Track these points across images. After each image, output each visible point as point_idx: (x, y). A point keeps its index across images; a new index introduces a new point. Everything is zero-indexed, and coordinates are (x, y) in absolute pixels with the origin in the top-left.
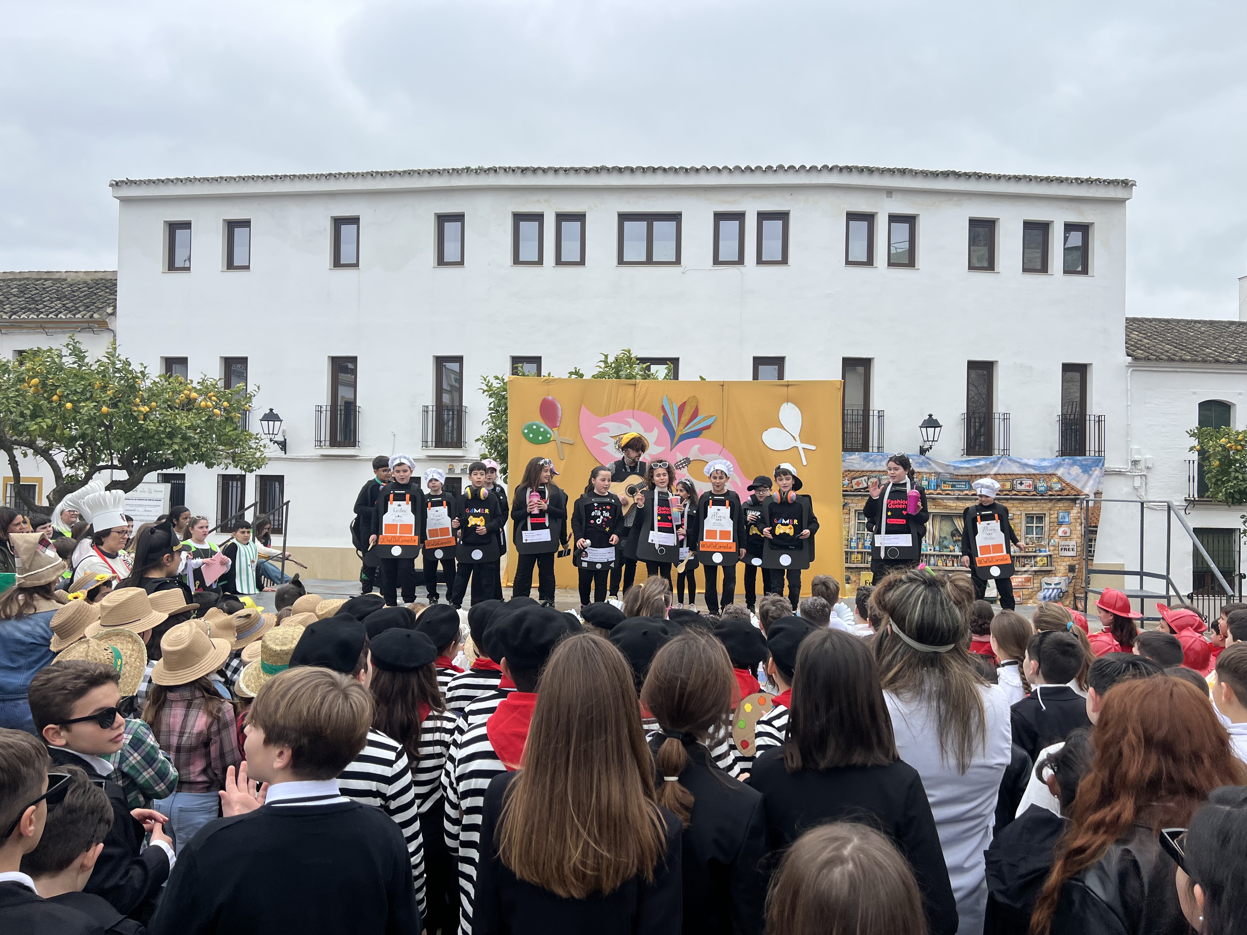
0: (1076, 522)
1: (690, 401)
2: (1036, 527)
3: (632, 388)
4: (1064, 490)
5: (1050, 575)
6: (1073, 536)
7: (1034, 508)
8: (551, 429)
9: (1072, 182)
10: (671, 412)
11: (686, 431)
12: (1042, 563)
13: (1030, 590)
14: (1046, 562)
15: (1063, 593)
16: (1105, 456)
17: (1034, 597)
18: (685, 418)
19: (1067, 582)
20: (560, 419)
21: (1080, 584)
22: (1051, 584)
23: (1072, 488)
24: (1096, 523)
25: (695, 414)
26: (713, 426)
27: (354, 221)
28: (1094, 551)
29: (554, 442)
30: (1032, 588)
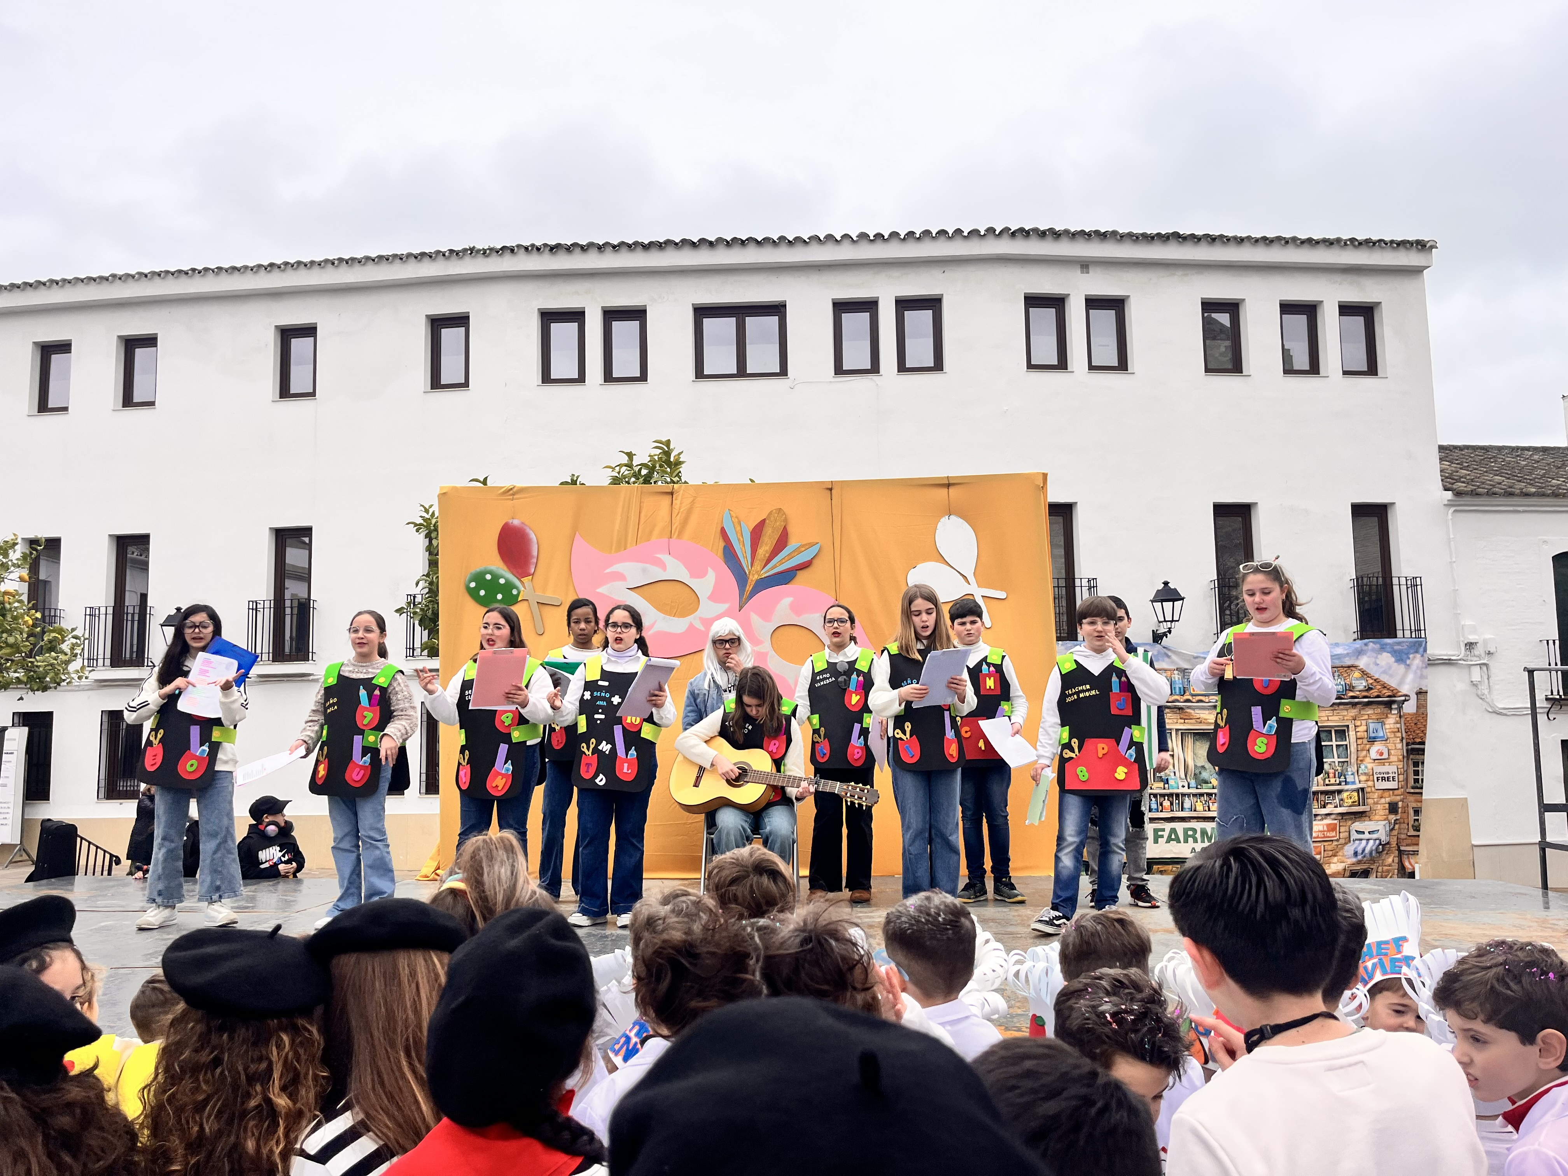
0: (1395, 737)
1: (772, 519)
2: (1337, 746)
3: (666, 500)
4: (1372, 689)
5: (1363, 819)
6: (1393, 758)
7: (1330, 718)
8: (519, 580)
9: (1345, 244)
10: (739, 540)
11: (766, 572)
12: (1350, 801)
13: (1335, 843)
14: (1356, 798)
15: (1383, 845)
16: (1426, 638)
17: (1340, 853)
18: (764, 550)
19: (1388, 829)
20: (534, 560)
21: (1406, 831)
22: (1363, 833)
23: (1384, 686)
24: (1421, 738)
25: (782, 542)
26: (815, 562)
27: (309, 331)
28: (1422, 780)
29: (525, 603)
30: (1337, 840)
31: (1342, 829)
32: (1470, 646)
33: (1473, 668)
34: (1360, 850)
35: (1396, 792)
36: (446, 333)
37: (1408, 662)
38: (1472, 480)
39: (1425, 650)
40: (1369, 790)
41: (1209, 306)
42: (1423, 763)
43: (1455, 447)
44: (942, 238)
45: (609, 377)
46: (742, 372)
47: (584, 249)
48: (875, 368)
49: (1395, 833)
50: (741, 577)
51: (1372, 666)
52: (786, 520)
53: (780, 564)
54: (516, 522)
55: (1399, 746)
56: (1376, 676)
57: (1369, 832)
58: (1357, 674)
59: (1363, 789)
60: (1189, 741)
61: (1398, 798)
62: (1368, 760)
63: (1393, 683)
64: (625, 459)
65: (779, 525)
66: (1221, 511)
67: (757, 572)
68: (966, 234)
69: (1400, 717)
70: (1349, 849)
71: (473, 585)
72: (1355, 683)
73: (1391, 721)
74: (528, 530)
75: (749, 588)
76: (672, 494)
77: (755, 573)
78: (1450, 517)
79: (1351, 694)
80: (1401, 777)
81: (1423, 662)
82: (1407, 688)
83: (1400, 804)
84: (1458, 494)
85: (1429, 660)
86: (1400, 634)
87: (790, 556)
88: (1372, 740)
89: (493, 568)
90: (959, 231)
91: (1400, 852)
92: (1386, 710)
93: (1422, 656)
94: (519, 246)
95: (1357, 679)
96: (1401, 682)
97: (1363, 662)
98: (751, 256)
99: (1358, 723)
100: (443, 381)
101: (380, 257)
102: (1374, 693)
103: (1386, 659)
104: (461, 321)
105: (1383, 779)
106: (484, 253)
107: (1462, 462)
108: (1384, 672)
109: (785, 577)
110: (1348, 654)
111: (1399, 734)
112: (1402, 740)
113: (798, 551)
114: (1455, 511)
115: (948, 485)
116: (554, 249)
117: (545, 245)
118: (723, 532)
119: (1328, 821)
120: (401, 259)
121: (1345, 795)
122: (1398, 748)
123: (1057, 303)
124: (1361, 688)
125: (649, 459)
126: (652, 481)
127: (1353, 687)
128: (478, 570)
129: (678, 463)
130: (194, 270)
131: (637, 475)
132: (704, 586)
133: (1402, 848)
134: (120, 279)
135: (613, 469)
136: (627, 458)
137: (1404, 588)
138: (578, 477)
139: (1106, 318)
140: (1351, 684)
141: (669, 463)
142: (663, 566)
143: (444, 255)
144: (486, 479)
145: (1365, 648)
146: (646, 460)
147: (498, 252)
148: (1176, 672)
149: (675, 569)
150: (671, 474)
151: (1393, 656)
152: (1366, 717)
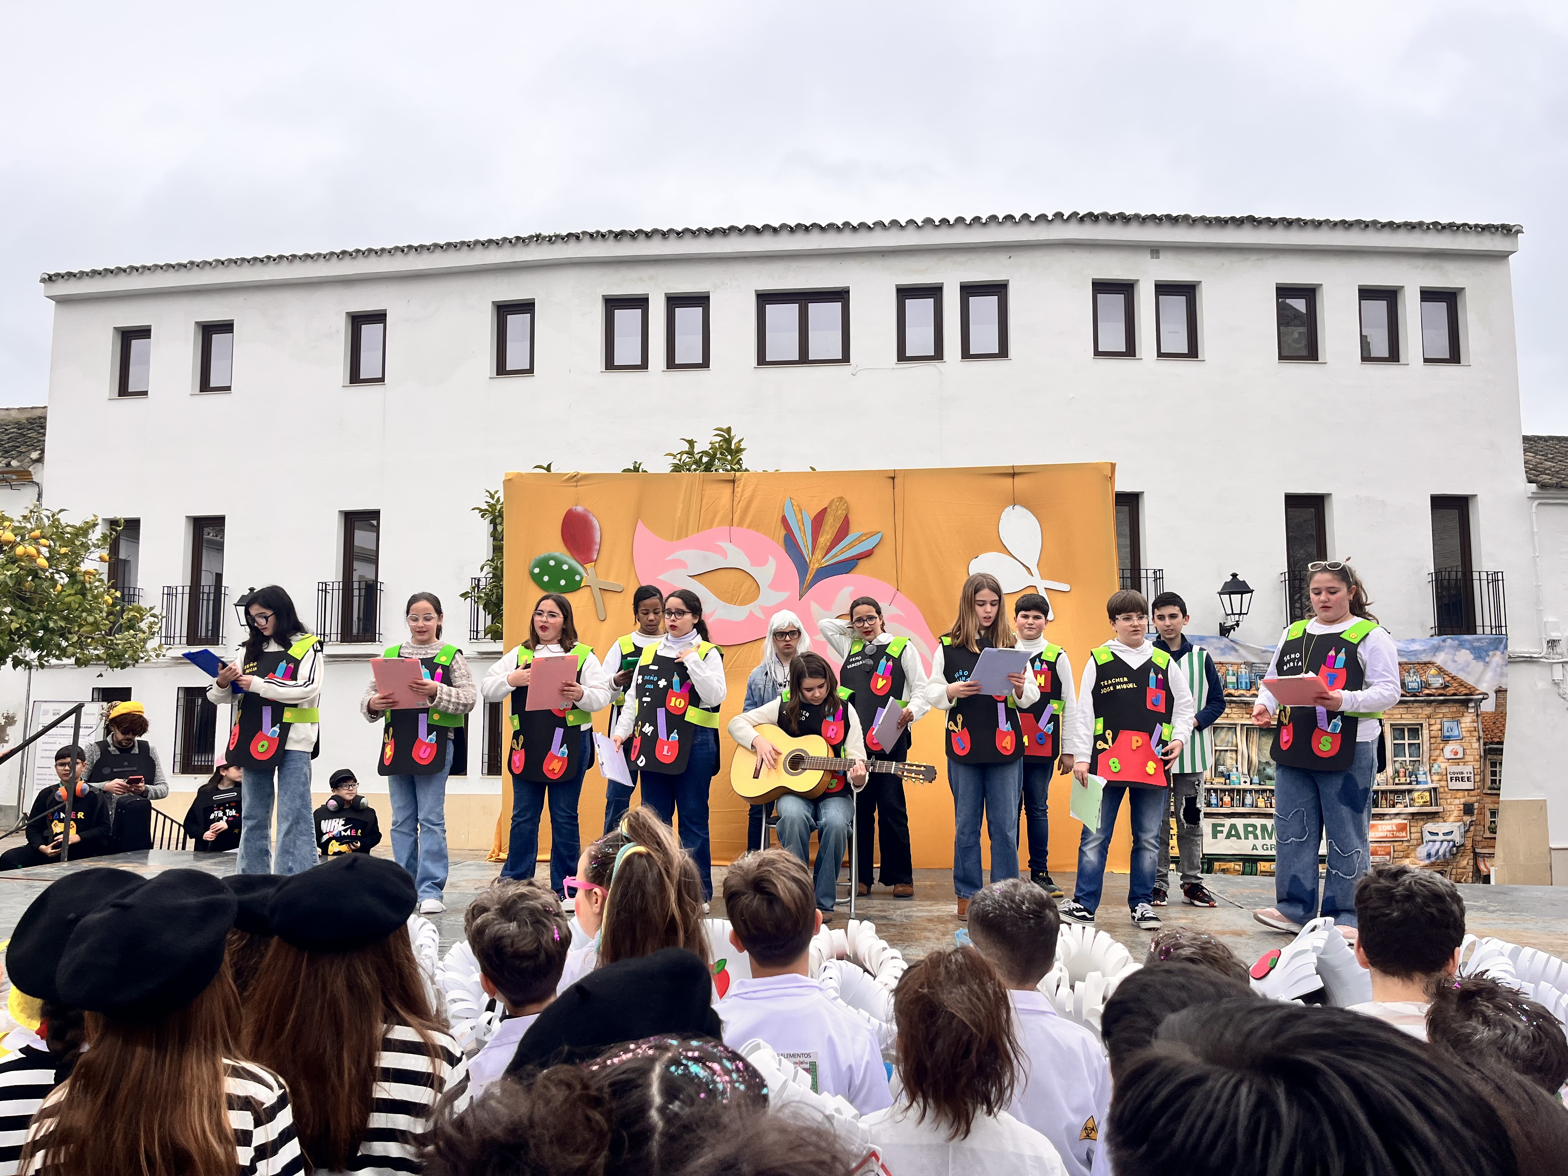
0: (1471, 736)
1: (834, 507)
2: (1409, 744)
3: (728, 488)
4: (1448, 686)
5: (1437, 820)
6: (1468, 758)
7: (1403, 716)
8: (582, 566)
9: (1428, 228)
10: (800, 528)
11: (826, 561)
12: (1421, 801)
13: (1406, 844)
14: (1428, 799)
15: (1457, 847)
16: (1506, 635)
17: (1412, 855)
18: (825, 539)
19: (1462, 830)
20: (597, 547)
21: (1482, 833)
22: (1437, 834)
23: (1462, 684)
24: (1500, 737)
25: (843, 531)
26: (876, 551)
27: (379, 317)
28: (1500, 780)
29: (588, 589)
30: (1408, 841)
31: (1413, 830)
32: (1552, 643)
33: (1555, 666)
34: (1433, 852)
35: (1472, 793)
36: (511, 319)
37: (1487, 659)
38: (1557, 472)
39: (1506, 647)
40: (1442, 790)
41: (1284, 292)
42: (1501, 764)
43: (1540, 438)
44: (1009, 223)
45: (671, 364)
46: (804, 359)
47: (648, 235)
48: (938, 355)
49: (1470, 834)
50: (802, 565)
51: (1450, 663)
52: (847, 509)
53: (842, 552)
54: (579, 509)
55: (1476, 745)
56: (1454, 674)
57: (1444, 834)
58: (1433, 671)
59: (1435, 789)
60: (1255, 736)
61: (1474, 799)
62: (1441, 759)
63: (1470, 681)
64: (686, 447)
65: (841, 513)
66: (1293, 501)
67: (818, 561)
68: (1033, 219)
69: (1477, 715)
70: (1422, 851)
71: (537, 570)
72: (1431, 680)
73: (1468, 720)
74: (591, 517)
75: (809, 577)
76: (733, 481)
77: (816, 562)
78: (1534, 510)
79: (1427, 691)
80: (1478, 778)
81: (1503, 659)
82: (1486, 684)
83: (1476, 805)
84: (1543, 486)
85: (1510, 657)
86: (1479, 630)
87: (851, 545)
88: (1446, 740)
89: (557, 554)
90: (1026, 217)
91: (1476, 855)
92: (1462, 709)
93: (1503, 653)
94: (584, 233)
95: (1434, 676)
96: (1478, 681)
97: (1440, 659)
98: (815, 242)
99: (1432, 722)
100: (509, 368)
101: (449, 245)
102: (1451, 690)
103: (1465, 655)
104: (527, 307)
105: (1457, 779)
106: (550, 240)
107: (1547, 453)
108: (1463, 670)
109: (847, 566)
110: (1424, 650)
111: (1476, 734)
112: (1479, 739)
113: (859, 540)
114: (1540, 504)
115: (1013, 475)
116: (619, 236)
117: (610, 232)
118: (784, 520)
119: (1398, 821)
120: (469, 246)
121: (1416, 795)
122: (1475, 747)
123: (1126, 289)
124: (1438, 685)
125: (710, 446)
126: (713, 469)
127: (1429, 685)
128: (542, 556)
129: (739, 450)
130: (269, 257)
131: (698, 462)
132: (765, 574)
133: (1478, 850)
134: (198, 266)
135: (675, 456)
136: (688, 445)
137: (1484, 583)
138: (640, 465)
139: (1176, 304)
140: (1427, 681)
141: (729, 450)
142: (724, 554)
143: (510, 242)
144: (549, 465)
145: (1443, 644)
146: (707, 447)
147: (563, 239)
148: (1243, 666)
149: (736, 557)
150: (731, 462)
151: (1471, 653)
152: (1441, 716)
